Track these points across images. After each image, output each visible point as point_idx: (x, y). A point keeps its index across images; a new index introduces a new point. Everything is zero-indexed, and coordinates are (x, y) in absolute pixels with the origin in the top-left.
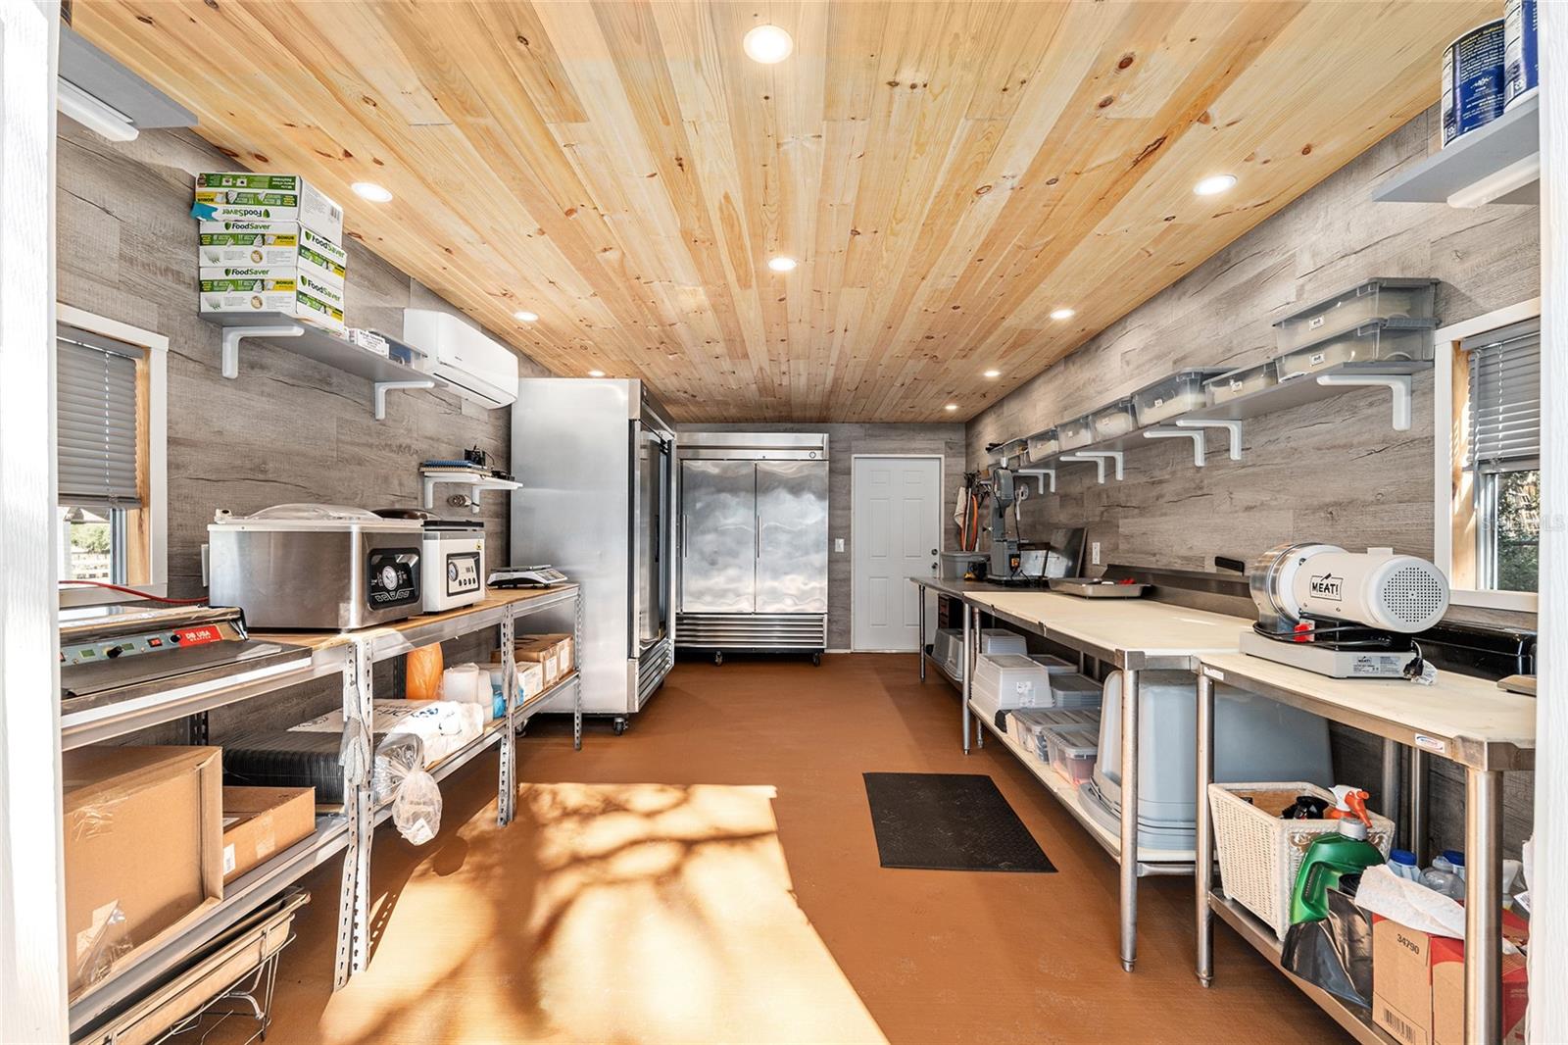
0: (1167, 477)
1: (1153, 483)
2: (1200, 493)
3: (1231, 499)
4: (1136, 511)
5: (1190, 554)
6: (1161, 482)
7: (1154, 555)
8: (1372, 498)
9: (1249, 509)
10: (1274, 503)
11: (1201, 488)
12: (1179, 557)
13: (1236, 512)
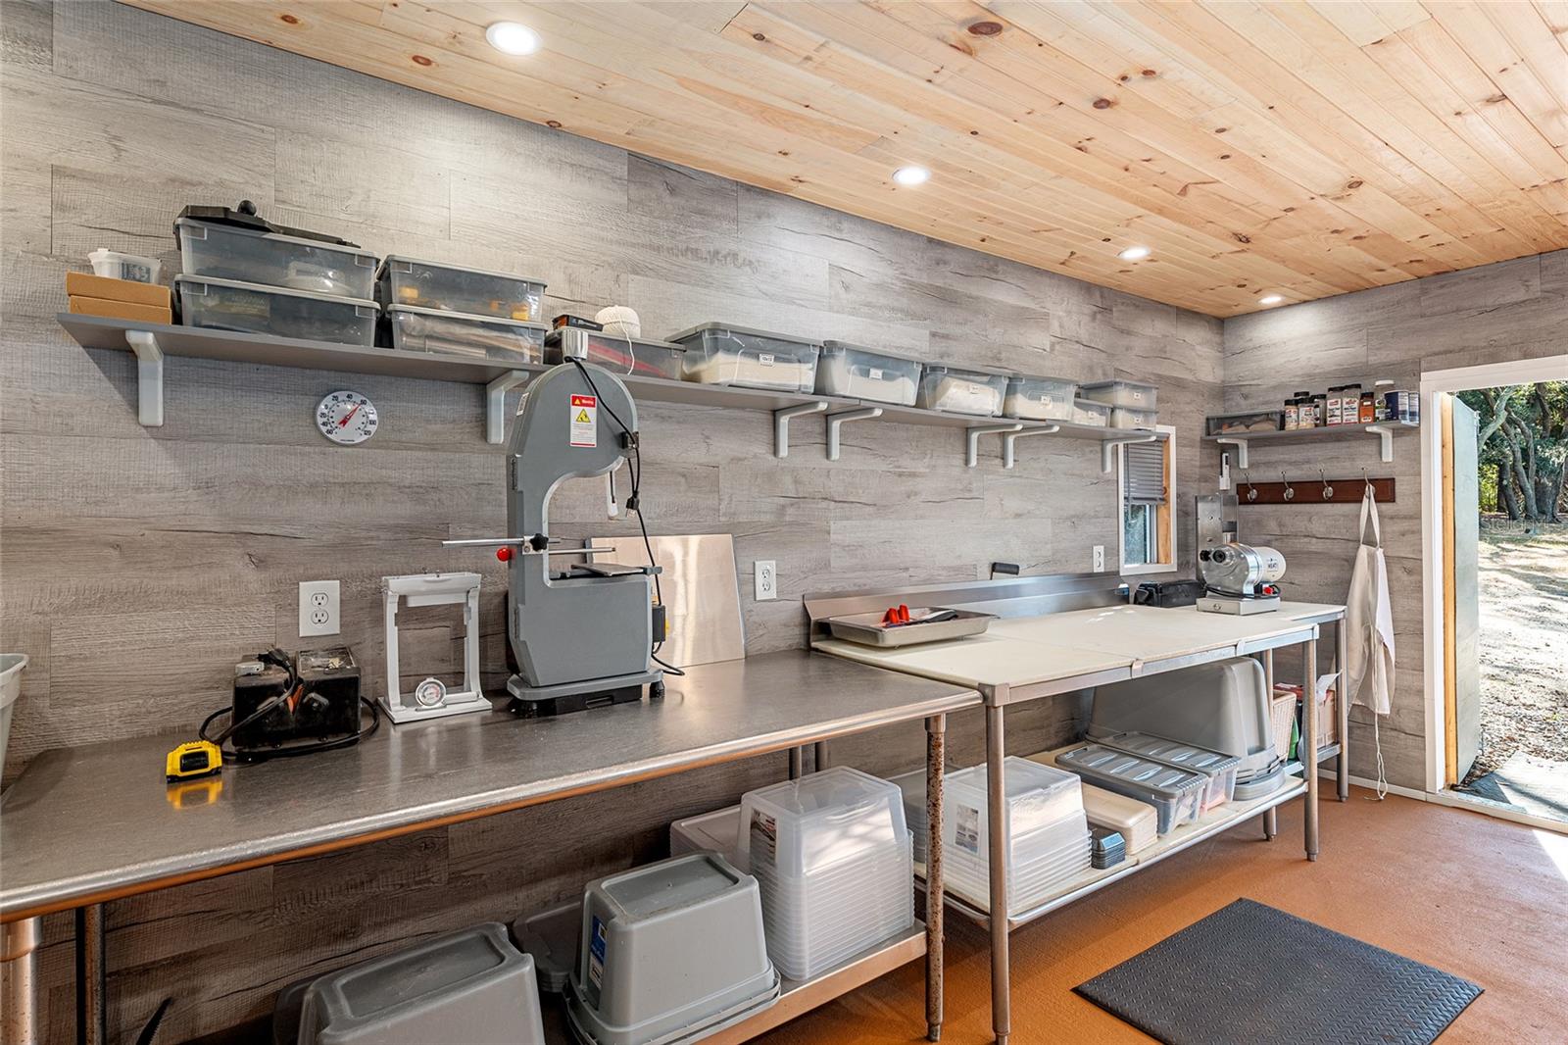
0: (922, 470)
1: (900, 475)
2: (967, 495)
3: (1002, 505)
4: (871, 509)
5: (957, 563)
6: (913, 475)
7: (907, 569)
8: (1092, 514)
9: (1018, 516)
10: (1038, 512)
11: (970, 491)
12: (944, 568)
13: (1007, 518)
